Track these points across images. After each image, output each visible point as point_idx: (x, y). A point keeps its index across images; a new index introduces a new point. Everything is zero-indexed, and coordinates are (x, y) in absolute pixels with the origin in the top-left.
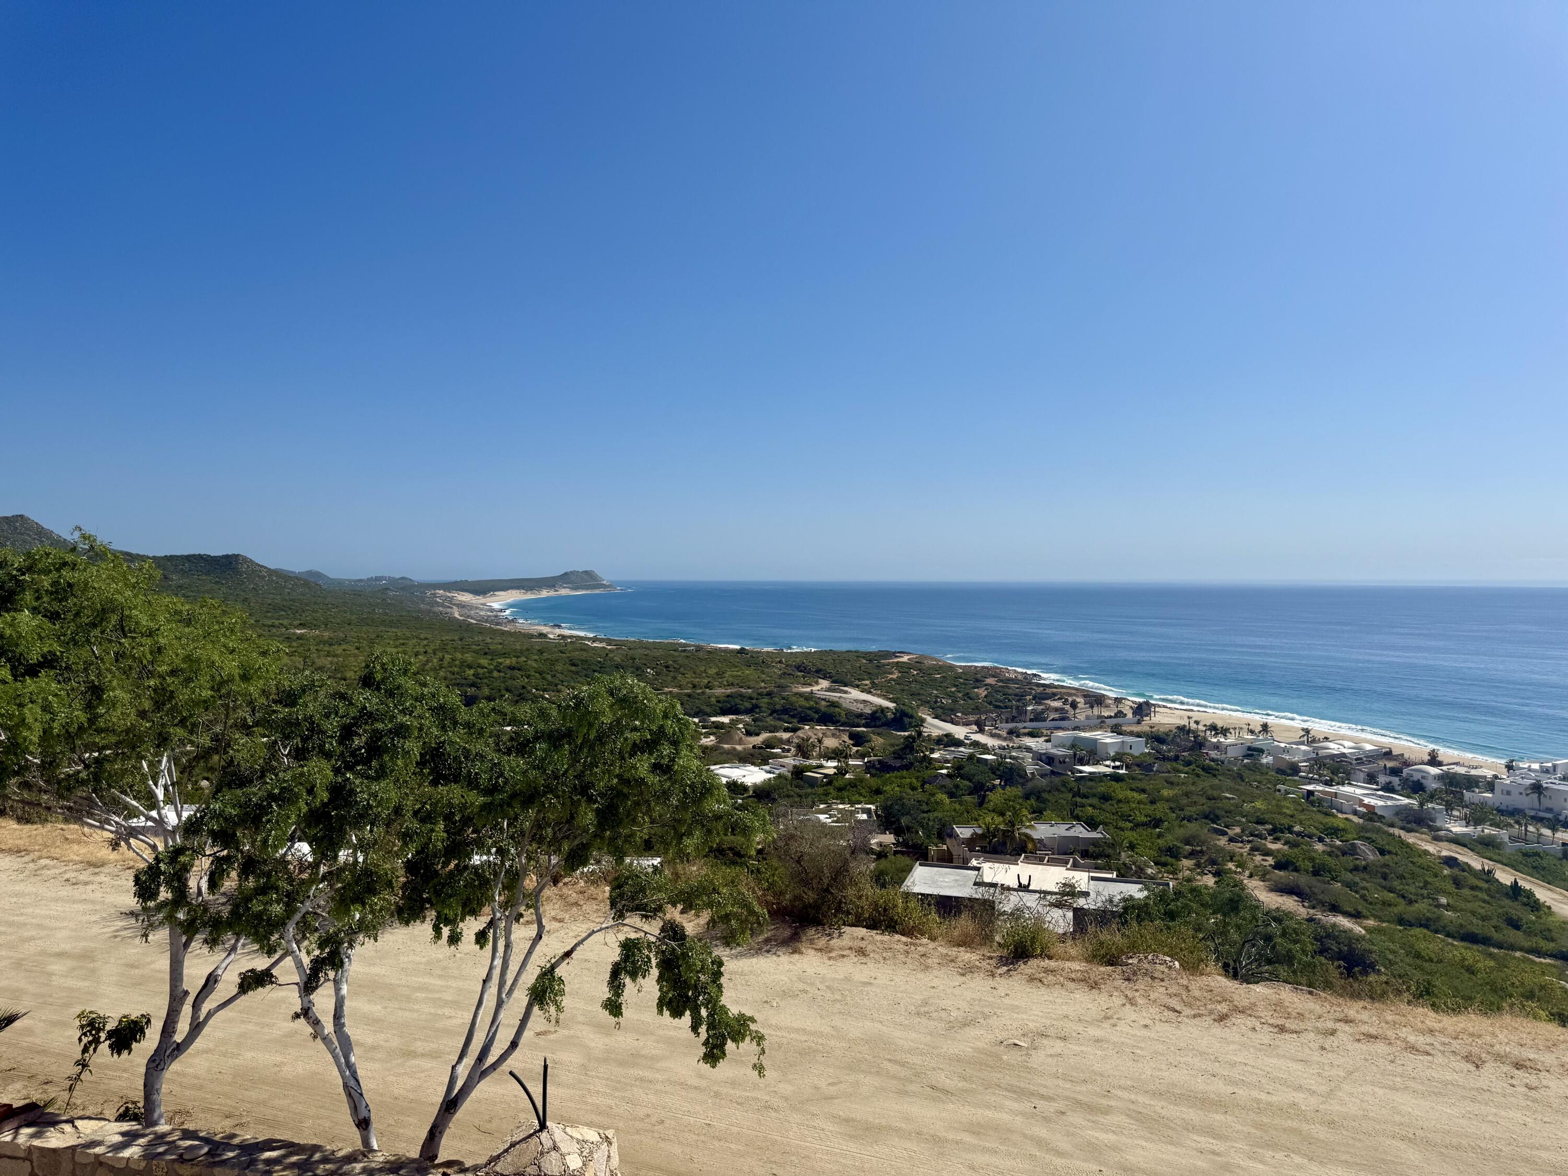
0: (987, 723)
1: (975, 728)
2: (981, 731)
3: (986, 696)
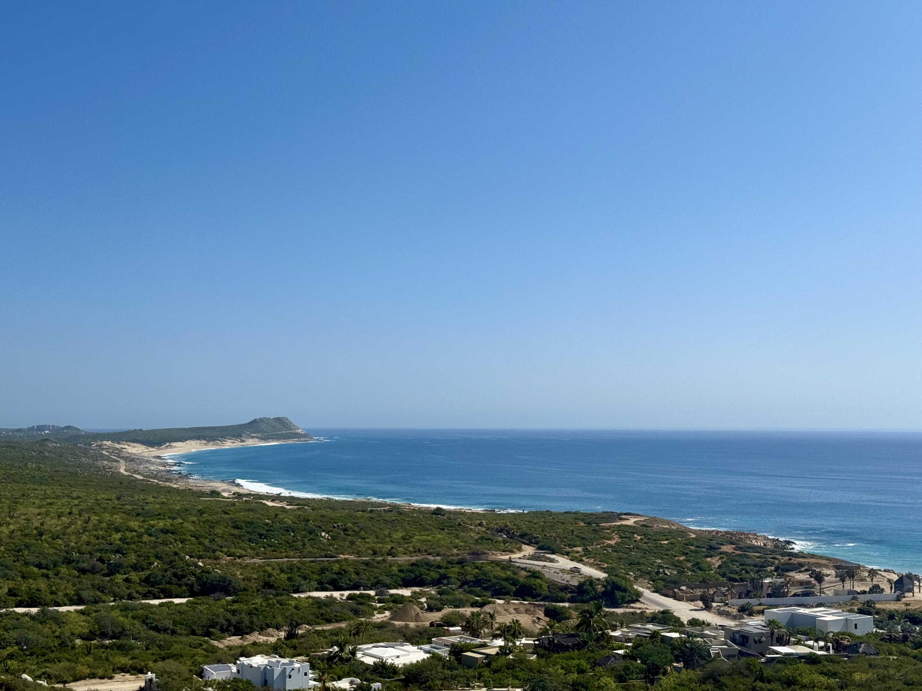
0: (716, 598)
1: (700, 604)
2: (707, 608)
3: (720, 567)
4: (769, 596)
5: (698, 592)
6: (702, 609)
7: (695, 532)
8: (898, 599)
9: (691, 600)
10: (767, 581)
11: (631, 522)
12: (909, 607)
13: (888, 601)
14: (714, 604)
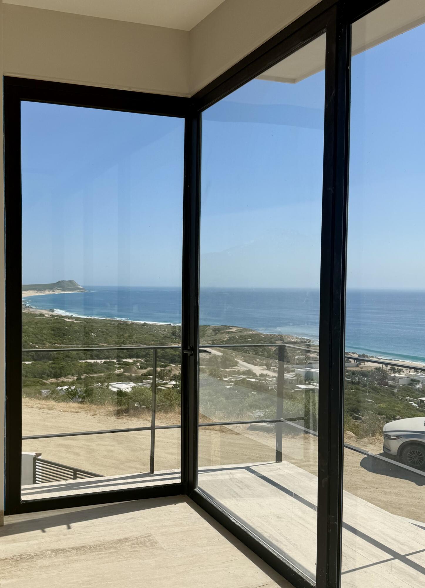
4: (297, 364)
5: (265, 362)
6: (266, 370)
7: (264, 335)
8: (357, 366)
9: (261, 365)
10: (297, 357)
11: (234, 330)
12: (362, 369)
13: (353, 366)
14: (272, 367)
